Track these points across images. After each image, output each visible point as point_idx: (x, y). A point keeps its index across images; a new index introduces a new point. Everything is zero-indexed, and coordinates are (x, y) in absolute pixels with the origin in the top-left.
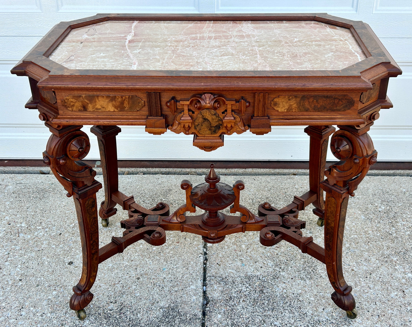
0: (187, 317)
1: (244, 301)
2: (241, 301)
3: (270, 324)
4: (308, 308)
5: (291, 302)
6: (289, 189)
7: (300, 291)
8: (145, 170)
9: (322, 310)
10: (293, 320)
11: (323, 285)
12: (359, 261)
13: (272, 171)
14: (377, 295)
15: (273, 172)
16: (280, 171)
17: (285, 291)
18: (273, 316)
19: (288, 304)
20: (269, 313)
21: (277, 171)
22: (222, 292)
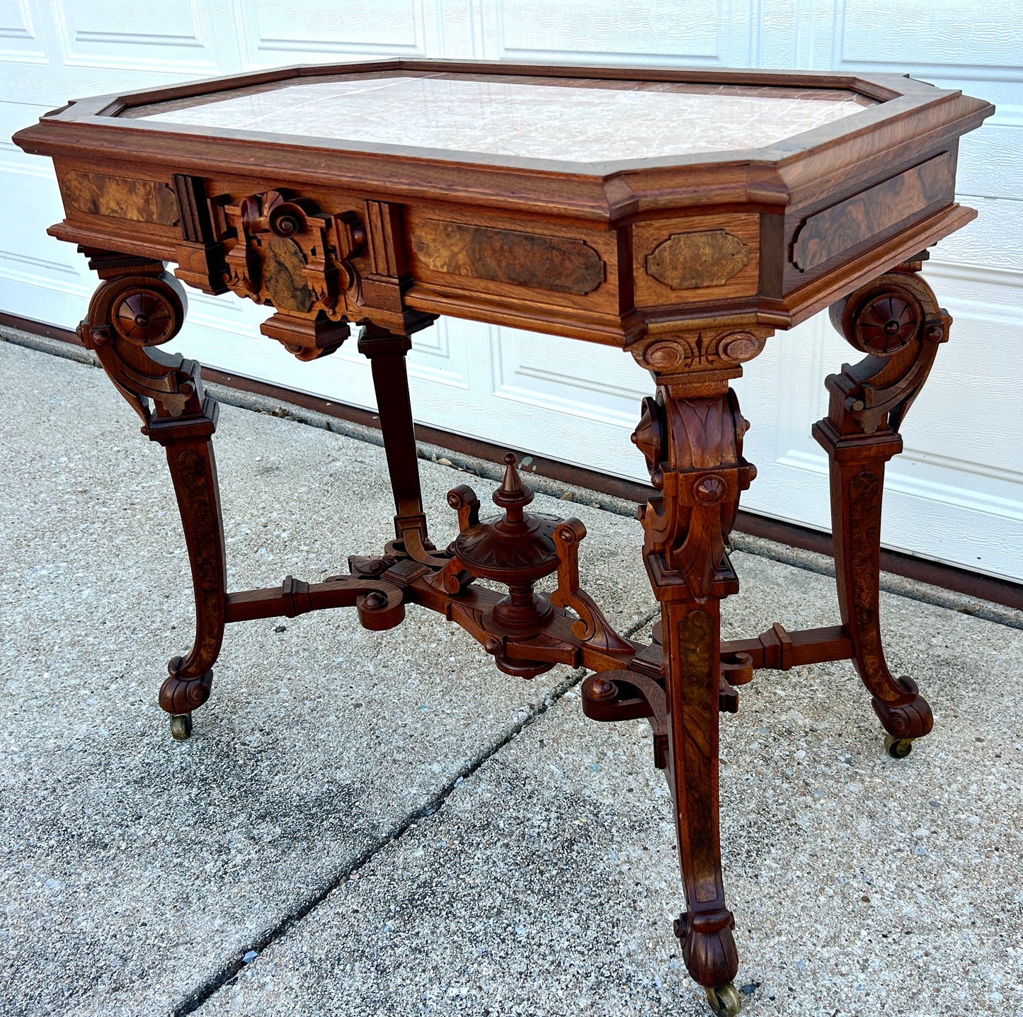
0: (355, 822)
1: (507, 845)
2: (499, 844)
3: (505, 925)
4: (637, 934)
5: (610, 899)
6: (906, 640)
7: (664, 885)
8: (607, 498)
9: (665, 957)
10: (567, 943)
11: (738, 899)
12: (913, 885)
13: (908, 585)
14: (868, 995)
15: (909, 587)
16: (929, 591)
17: (625, 867)
18: (532, 911)
19: (597, 901)
20: (532, 900)
21: (924, 588)
22: (483, 804)
